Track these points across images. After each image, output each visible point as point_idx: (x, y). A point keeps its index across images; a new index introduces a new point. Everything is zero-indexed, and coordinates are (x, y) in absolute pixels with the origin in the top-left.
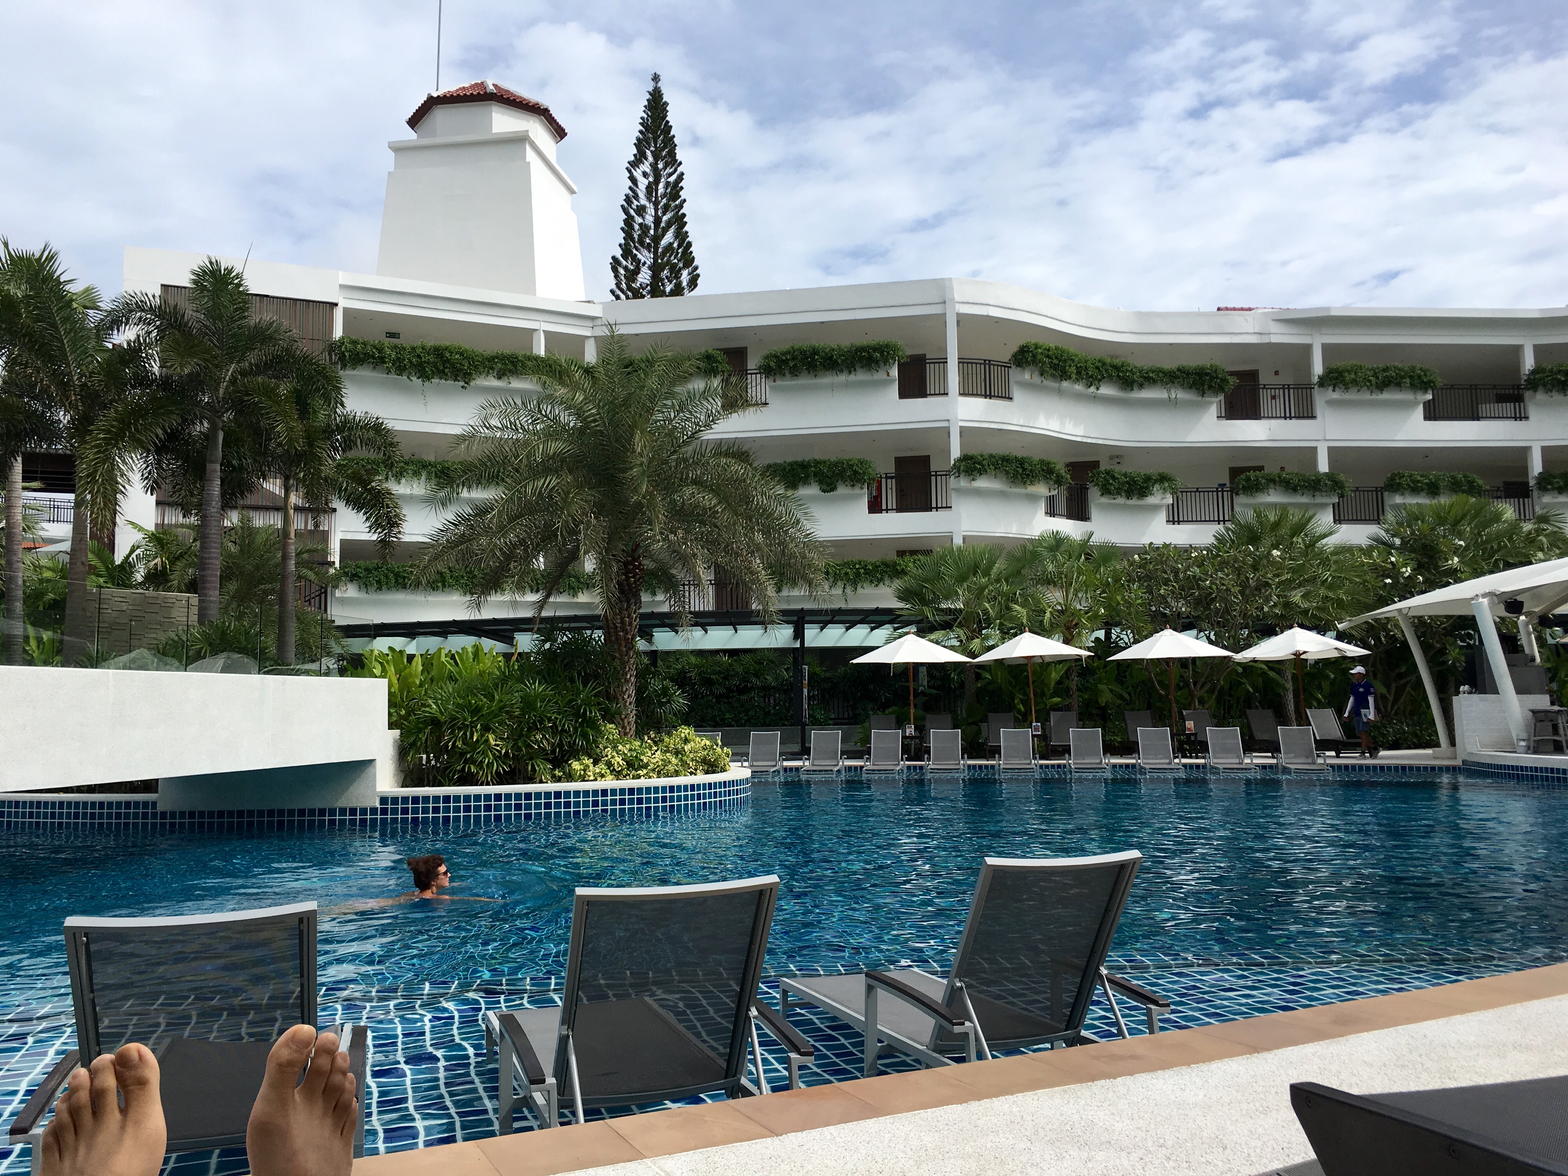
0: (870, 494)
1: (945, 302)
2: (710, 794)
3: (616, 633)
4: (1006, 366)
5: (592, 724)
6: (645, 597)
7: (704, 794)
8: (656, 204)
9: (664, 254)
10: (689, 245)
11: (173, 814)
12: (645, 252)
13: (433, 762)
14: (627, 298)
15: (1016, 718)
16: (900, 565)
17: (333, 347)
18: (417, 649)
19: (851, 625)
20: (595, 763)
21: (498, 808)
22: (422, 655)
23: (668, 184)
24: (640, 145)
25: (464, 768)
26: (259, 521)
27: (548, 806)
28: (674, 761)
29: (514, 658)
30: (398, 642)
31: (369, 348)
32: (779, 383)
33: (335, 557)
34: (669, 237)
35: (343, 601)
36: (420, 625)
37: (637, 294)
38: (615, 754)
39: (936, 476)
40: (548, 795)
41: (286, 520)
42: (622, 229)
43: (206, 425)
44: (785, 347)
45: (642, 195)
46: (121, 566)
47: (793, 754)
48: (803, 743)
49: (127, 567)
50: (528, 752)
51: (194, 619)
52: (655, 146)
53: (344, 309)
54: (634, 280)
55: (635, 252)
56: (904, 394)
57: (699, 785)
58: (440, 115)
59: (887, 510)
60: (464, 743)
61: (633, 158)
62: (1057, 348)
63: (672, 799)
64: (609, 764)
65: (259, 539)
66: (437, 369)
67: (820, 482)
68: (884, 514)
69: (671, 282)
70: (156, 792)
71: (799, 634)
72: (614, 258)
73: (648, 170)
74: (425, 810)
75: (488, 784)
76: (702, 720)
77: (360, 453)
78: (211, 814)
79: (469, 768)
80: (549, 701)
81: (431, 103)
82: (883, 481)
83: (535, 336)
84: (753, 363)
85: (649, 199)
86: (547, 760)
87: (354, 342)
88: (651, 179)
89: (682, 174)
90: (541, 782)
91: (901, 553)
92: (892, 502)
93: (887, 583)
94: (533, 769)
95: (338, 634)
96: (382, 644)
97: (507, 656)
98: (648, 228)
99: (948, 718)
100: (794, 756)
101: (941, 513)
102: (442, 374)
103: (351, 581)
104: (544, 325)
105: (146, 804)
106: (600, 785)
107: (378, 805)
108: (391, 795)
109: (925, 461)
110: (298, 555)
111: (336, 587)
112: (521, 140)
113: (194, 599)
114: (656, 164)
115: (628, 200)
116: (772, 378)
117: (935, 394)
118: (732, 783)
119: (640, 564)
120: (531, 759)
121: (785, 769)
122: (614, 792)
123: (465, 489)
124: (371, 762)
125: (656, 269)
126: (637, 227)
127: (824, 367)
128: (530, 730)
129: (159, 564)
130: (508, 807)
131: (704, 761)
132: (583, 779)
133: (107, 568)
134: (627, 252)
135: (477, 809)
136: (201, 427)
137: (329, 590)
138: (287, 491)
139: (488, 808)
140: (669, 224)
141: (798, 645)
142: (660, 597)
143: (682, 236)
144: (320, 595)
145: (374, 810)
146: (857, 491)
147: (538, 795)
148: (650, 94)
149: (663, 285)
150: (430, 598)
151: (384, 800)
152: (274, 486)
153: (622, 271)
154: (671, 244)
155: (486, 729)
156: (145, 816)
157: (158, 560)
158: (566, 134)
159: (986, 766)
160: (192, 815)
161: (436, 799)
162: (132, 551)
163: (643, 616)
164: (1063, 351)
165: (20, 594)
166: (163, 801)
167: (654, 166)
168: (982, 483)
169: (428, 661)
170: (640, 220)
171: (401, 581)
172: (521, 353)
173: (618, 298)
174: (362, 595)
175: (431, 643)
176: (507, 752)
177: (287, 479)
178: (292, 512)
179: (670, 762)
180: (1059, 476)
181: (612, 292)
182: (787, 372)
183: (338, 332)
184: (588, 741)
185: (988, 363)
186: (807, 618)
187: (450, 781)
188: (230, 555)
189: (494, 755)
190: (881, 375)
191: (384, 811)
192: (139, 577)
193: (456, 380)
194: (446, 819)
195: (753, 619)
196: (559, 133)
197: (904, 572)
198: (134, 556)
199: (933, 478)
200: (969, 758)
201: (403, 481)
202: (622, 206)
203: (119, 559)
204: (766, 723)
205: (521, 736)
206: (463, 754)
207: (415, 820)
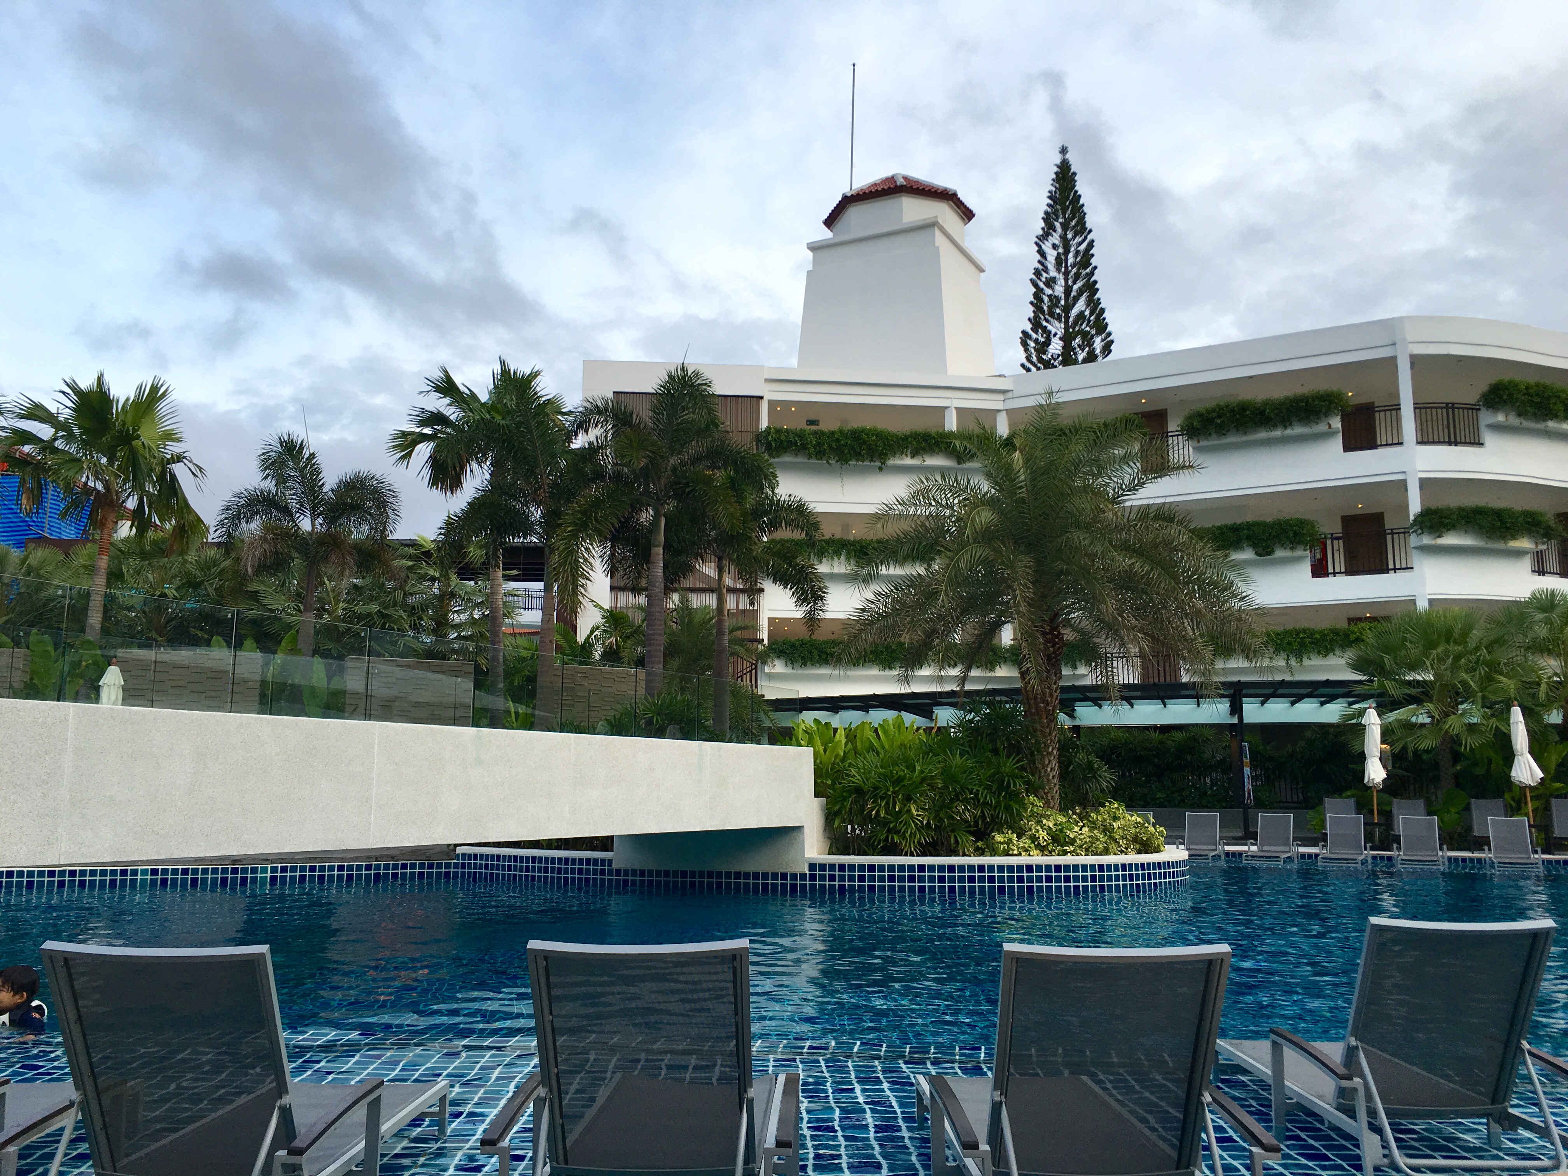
0: (1313, 557)
1: (1394, 344)
2: (1143, 875)
3: (1036, 704)
4: (1474, 408)
5: (1015, 796)
6: (1066, 671)
7: (1137, 875)
8: (1066, 274)
9: (1075, 323)
10: (1103, 311)
11: (626, 872)
12: (1056, 323)
13: (858, 832)
14: (1038, 369)
15: (1505, 806)
16: (1353, 632)
17: (761, 438)
18: (841, 723)
19: (1297, 699)
20: (1019, 837)
21: (921, 879)
22: (845, 729)
23: (1077, 253)
24: (1048, 220)
25: (887, 838)
26: (697, 601)
27: (972, 879)
28: (1101, 836)
29: (934, 731)
30: (823, 716)
31: (791, 436)
32: (1203, 443)
33: (764, 635)
34: (1081, 305)
35: (771, 677)
36: (843, 698)
37: (1048, 365)
38: (1039, 828)
39: (1392, 534)
40: (971, 868)
41: (721, 601)
42: (1032, 303)
43: (651, 512)
44: (1210, 405)
45: (1051, 267)
46: (583, 646)
47: (1235, 838)
48: (1246, 827)
49: (588, 646)
50: (950, 824)
51: (642, 691)
52: (1064, 217)
53: (769, 401)
54: (1045, 352)
55: (1044, 323)
56: (1349, 447)
57: (1130, 865)
58: (854, 212)
59: (1335, 574)
60: (887, 813)
61: (1041, 232)
62: (1537, 385)
63: (1102, 878)
64: (1034, 839)
65: (697, 619)
66: (855, 452)
67: (1255, 546)
68: (1331, 578)
69: (1083, 350)
70: (612, 851)
71: (1236, 709)
72: (1024, 332)
73: (1057, 242)
74: (852, 879)
75: (912, 855)
76: (1131, 799)
77: (784, 534)
78: (658, 873)
79: (893, 838)
80: (971, 773)
81: (847, 202)
82: (1329, 542)
83: (947, 412)
84: (1173, 426)
85: (1059, 271)
86: (969, 832)
87: (778, 431)
88: (1061, 250)
89: (1093, 241)
90: (964, 855)
91: (1351, 620)
92: (1340, 565)
93: (1337, 653)
94: (956, 842)
95: (767, 708)
96: (808, 717)
97: (928, 730)
98: (1058, 299)
99: (1420, 804)
100: (1237, 841)
101: (1400, 574)
102: (859, 456)
103: (779, 657)
104: (955, 401)
105: (603, 861)
106: (1024, 860)
107: (807, 871)
108: (818, 862)
109: (1377, 519)
110: (731, 632)
111: (765, 663)
112: (931, 225)
113: (642, 674)
114: (1066, 234)
115: (1037, 273)
116: (1196, 439)
117: (1386, 445)
118: (1168, 864)
119: (1059, 633)
120: (953, 831)
121: (1227, 854)
122: (1039, 868)
123: (884, 566)
124: (799, 828)
125: (1067, 339)
126: (1046, 299)
127: (1255, 423)
128: (952, 801)
129: (614, 642)
130: (932, 879)
131: (1136, 839)
132: (1007, 854)
133: (571, 647)
134: (1036, 324)
135: (902, 879)
136: (646, 516)
137: (759, 665)
138: (720, 571)
139: (912, 879)
140: (1080, 293)
141: (1235, 720)
142: (1082, 670)
143: (1094, 304)
144: (751, 671)
145: (803, 876)
146: (1299, 553)
147: (962, 868)
148: (1058, 166)
149: (1075, 354)
150: (849, 673)
151: (812, 866)
152: (708, 569)
153: (1032, 344)
154: (1082, 312)
155: (908, 799)
156: (603, 872)
157: (613, 639)
158: (974, 216)
159: (1472, 860)
160: (642, 873)
161: (862, 867)
162: (592, 632)
163: (1064, 689)
164: (1545, 387)
165: (501, 670)
166: (617, 858)
167: (1063, 238)
168: (1450, 539)
169: (851, 735)
170: (1049, 292)
171: (824, 656)
172: (933, 431)
173: (1028, 370)
174: (788, 670)
175: (853, 718)
176: (928, 823)
177: (720, 559)
178: (725, 591)
179: (1098, 840)
180: (1549, 528)
181: (1023, 366)
182: (1213, 431)
183: (764, 424)
184: (1012, 815)
185: (1450, 407)
186: (1244, 692)
187: (874, 849)
188: (673, 633)
189: (916, 825)
190: (1322, 427)
191: (813, 877)
192: (597, 655)
193: (871, 461)
194: (872, 888)
195: (1183, 692)
196: (967, 214)
197: (1358, 640)
198: (593, 637)
199: (1389, 537)
200: (1448, 849)
201: (824, 560)
202: (1031, 280)
203: (581, 638)
204: (1202, 803)
205: (942, 807)
206: (886, 823)
207: (842, 887)
